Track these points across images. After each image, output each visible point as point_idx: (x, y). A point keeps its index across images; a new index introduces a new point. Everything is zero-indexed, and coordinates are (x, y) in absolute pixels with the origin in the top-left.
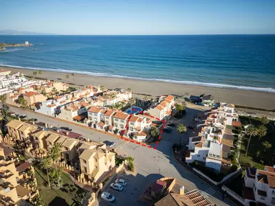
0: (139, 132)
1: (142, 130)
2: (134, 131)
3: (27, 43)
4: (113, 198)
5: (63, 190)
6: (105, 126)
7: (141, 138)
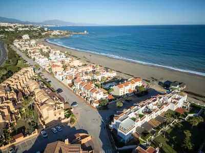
0: (95, 101)
1: (98, 99)
2: (93, 99)
3: (85, 32)
4: (46, 136)
5: (29, 123)
6: (81, 92)
7: (95, 105)
